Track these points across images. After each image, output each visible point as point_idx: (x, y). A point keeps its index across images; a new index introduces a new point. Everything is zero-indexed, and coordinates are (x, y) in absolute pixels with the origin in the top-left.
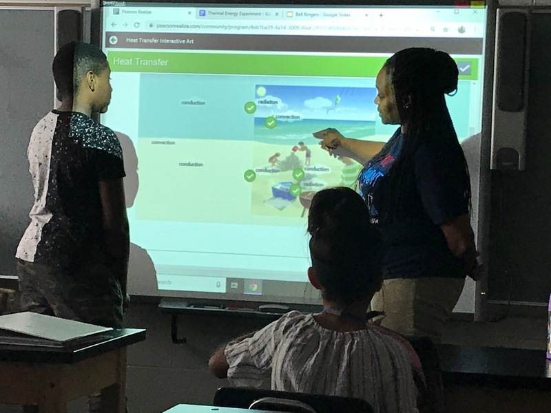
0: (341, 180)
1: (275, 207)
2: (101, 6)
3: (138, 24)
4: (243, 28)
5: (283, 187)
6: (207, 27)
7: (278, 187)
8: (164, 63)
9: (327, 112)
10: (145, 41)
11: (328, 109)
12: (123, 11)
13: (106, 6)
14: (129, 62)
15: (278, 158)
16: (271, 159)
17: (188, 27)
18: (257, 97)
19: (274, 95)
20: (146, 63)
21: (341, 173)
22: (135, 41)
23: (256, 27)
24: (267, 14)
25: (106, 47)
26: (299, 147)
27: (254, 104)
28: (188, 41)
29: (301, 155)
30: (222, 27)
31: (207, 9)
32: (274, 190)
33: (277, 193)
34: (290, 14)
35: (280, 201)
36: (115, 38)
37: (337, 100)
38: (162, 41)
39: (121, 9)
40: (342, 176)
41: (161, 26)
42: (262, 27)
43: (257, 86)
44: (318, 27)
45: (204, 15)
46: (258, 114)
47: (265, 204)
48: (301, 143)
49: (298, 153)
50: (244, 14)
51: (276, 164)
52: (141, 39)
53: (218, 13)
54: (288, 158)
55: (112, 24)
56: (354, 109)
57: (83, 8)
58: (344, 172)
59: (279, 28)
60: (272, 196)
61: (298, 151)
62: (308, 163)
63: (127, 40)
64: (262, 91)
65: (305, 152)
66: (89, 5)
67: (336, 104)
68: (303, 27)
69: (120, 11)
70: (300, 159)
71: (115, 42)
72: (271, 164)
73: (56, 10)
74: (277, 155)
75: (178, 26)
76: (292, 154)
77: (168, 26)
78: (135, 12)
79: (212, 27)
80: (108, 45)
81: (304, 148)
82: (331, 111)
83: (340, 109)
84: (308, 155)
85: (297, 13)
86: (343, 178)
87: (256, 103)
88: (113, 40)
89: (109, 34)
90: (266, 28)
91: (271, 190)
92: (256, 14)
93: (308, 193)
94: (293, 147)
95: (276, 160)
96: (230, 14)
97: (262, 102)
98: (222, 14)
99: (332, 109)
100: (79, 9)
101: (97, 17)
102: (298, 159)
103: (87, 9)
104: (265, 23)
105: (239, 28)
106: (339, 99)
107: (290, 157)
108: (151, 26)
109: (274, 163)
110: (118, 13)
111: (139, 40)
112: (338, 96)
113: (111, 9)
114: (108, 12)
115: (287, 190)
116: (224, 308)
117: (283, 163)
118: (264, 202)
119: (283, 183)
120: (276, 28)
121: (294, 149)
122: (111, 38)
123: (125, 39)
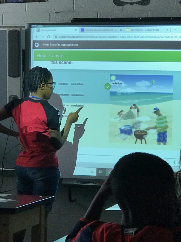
0: (155, 124)
1: (121, 139)
2: (31, 27)
3: (50, 36)
4: (104, 37)
5: (125, 128)
6: (85, 37)
7: (123, 128)
8: (63, 56)
9: (148, 88)
10: (53, 45)
11: (148, 87)
12: (42, 30)
13: (33, 27)
14: (45, 56)
15: (123, 113)
16: (119, 113)
17: (75, 37)
18: (111, 81)
19: (120, 80)
20: (54, 56)
21: (156, 120)
22: (48, 45)
23: (110, 37)
24: (116, 30)
25: (33, 48)
26: (133, 107)
27: (110, 85)
28: (75, 45)
29: (134, 111)
30: (93, 37)
31: (85, 28)
32: (121, 129)
33: (122, 131)
34: (128, 30)
35: (124, 136)
36: (38, 44)
37: (153, 82)
38: (61, 45)
39: (40, 28)
40: (156, 121)
41: (61, 37)
42: (114, 37)
43: (111, 75)
44: (142, 36)
45: (83, 31)
46: (112, 90)
47: (116, 137)
48: (134, 105)
49: (133, 110)
50: (104, 30)
51: (121, 116)
52: (51, 44)
53: (91, 30)
54: (128, 113)
55: (36, 37)
56: (162, 87)
57: (21, 29)
58: (157, 119)
59: (122, 37)
60: (120, 133)
61: (133, 109)
62: (138, 115)
63: (44, 44)
64: (113, 78)
65: (136, 110)
66: (24, 27)
67: (152, 84)
68: (134, 36)
69: (40, 30)
70: (134, 113)
71: (38, 46)
72: (119, 116)
73: (7, 30)
74: (122, 111)
75: (70, 37)
76: (130, 111)
77: (65, 37)
78: (48, 30)
79: (87, 37)
80: (34, 47)
81: (136, 107)
82: (150, 88)
83: (154, 87)
84: (138, 111)
85: (131, 29)
86: (156, 123)
87: (111, 84)
88: (36, 45)
89: (34, 42)
90: (116, 37)
91: (119, 129)
92: (110, 30)
93: (138, 131)
94: (130, 107)
95: (122, 114)
96: (97, 30)
97: (113, 84)
98: (92, 30)
99: (150, 87)
100: (19, 29)
101: (28, 33)
102: (133, 113)
103: (23, 29)
104: (115, 34)
105: (101, 37)
106: (154, 82)
107: (129, 112)
108: (56, 37)
109: (120, 115)
110: (39, 31)
111: (50, 45)
112: (153, 80)
113: (35, 29)
114: (34, 30)
115: (127, 129)
116: (95, 184)
117: (125, 115)
118: (116, 136)
119: (125, 126)
120: (121, 37)
121: (131, 108)
122: (35, 44)
123: (42, 44)
